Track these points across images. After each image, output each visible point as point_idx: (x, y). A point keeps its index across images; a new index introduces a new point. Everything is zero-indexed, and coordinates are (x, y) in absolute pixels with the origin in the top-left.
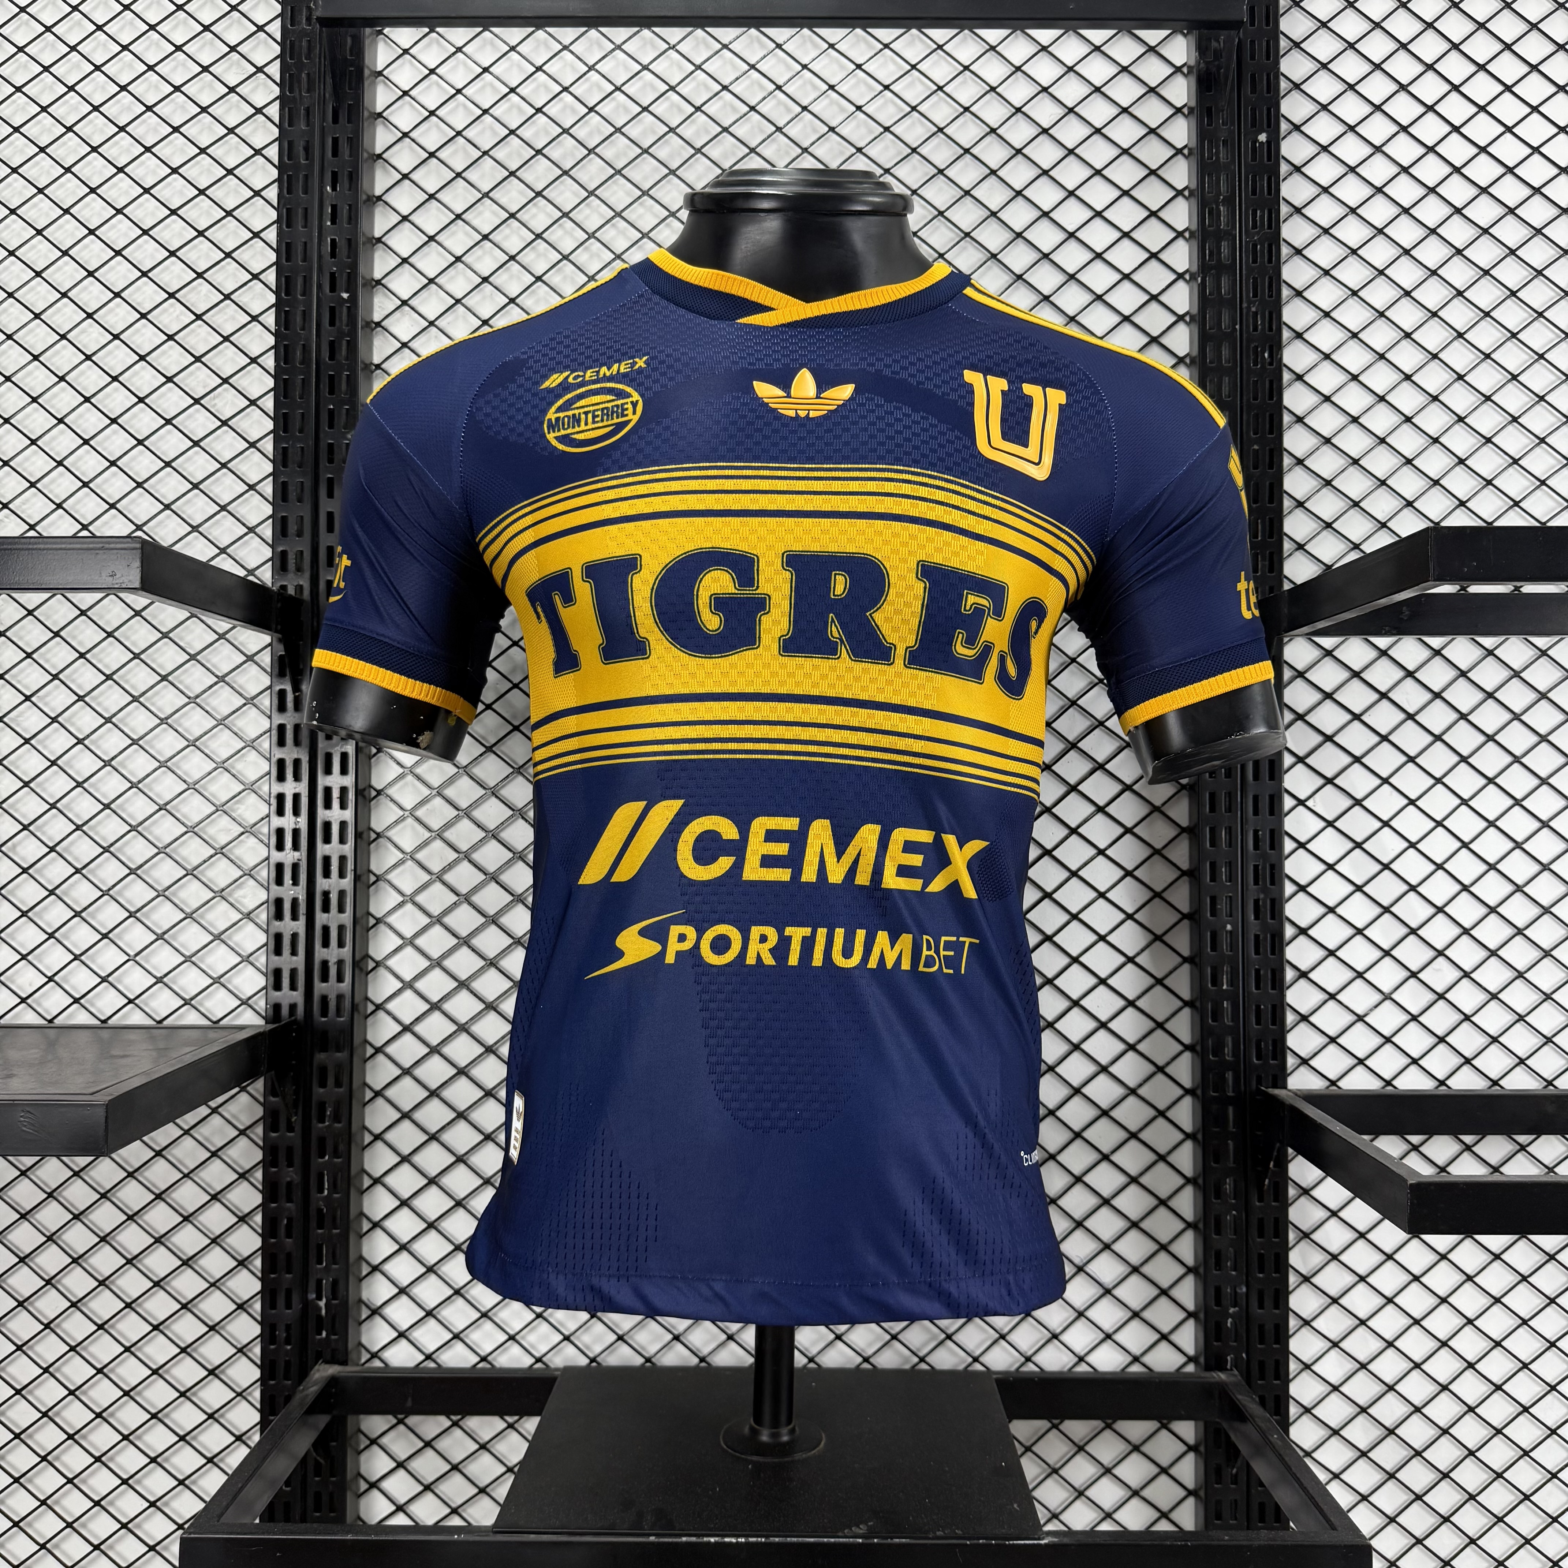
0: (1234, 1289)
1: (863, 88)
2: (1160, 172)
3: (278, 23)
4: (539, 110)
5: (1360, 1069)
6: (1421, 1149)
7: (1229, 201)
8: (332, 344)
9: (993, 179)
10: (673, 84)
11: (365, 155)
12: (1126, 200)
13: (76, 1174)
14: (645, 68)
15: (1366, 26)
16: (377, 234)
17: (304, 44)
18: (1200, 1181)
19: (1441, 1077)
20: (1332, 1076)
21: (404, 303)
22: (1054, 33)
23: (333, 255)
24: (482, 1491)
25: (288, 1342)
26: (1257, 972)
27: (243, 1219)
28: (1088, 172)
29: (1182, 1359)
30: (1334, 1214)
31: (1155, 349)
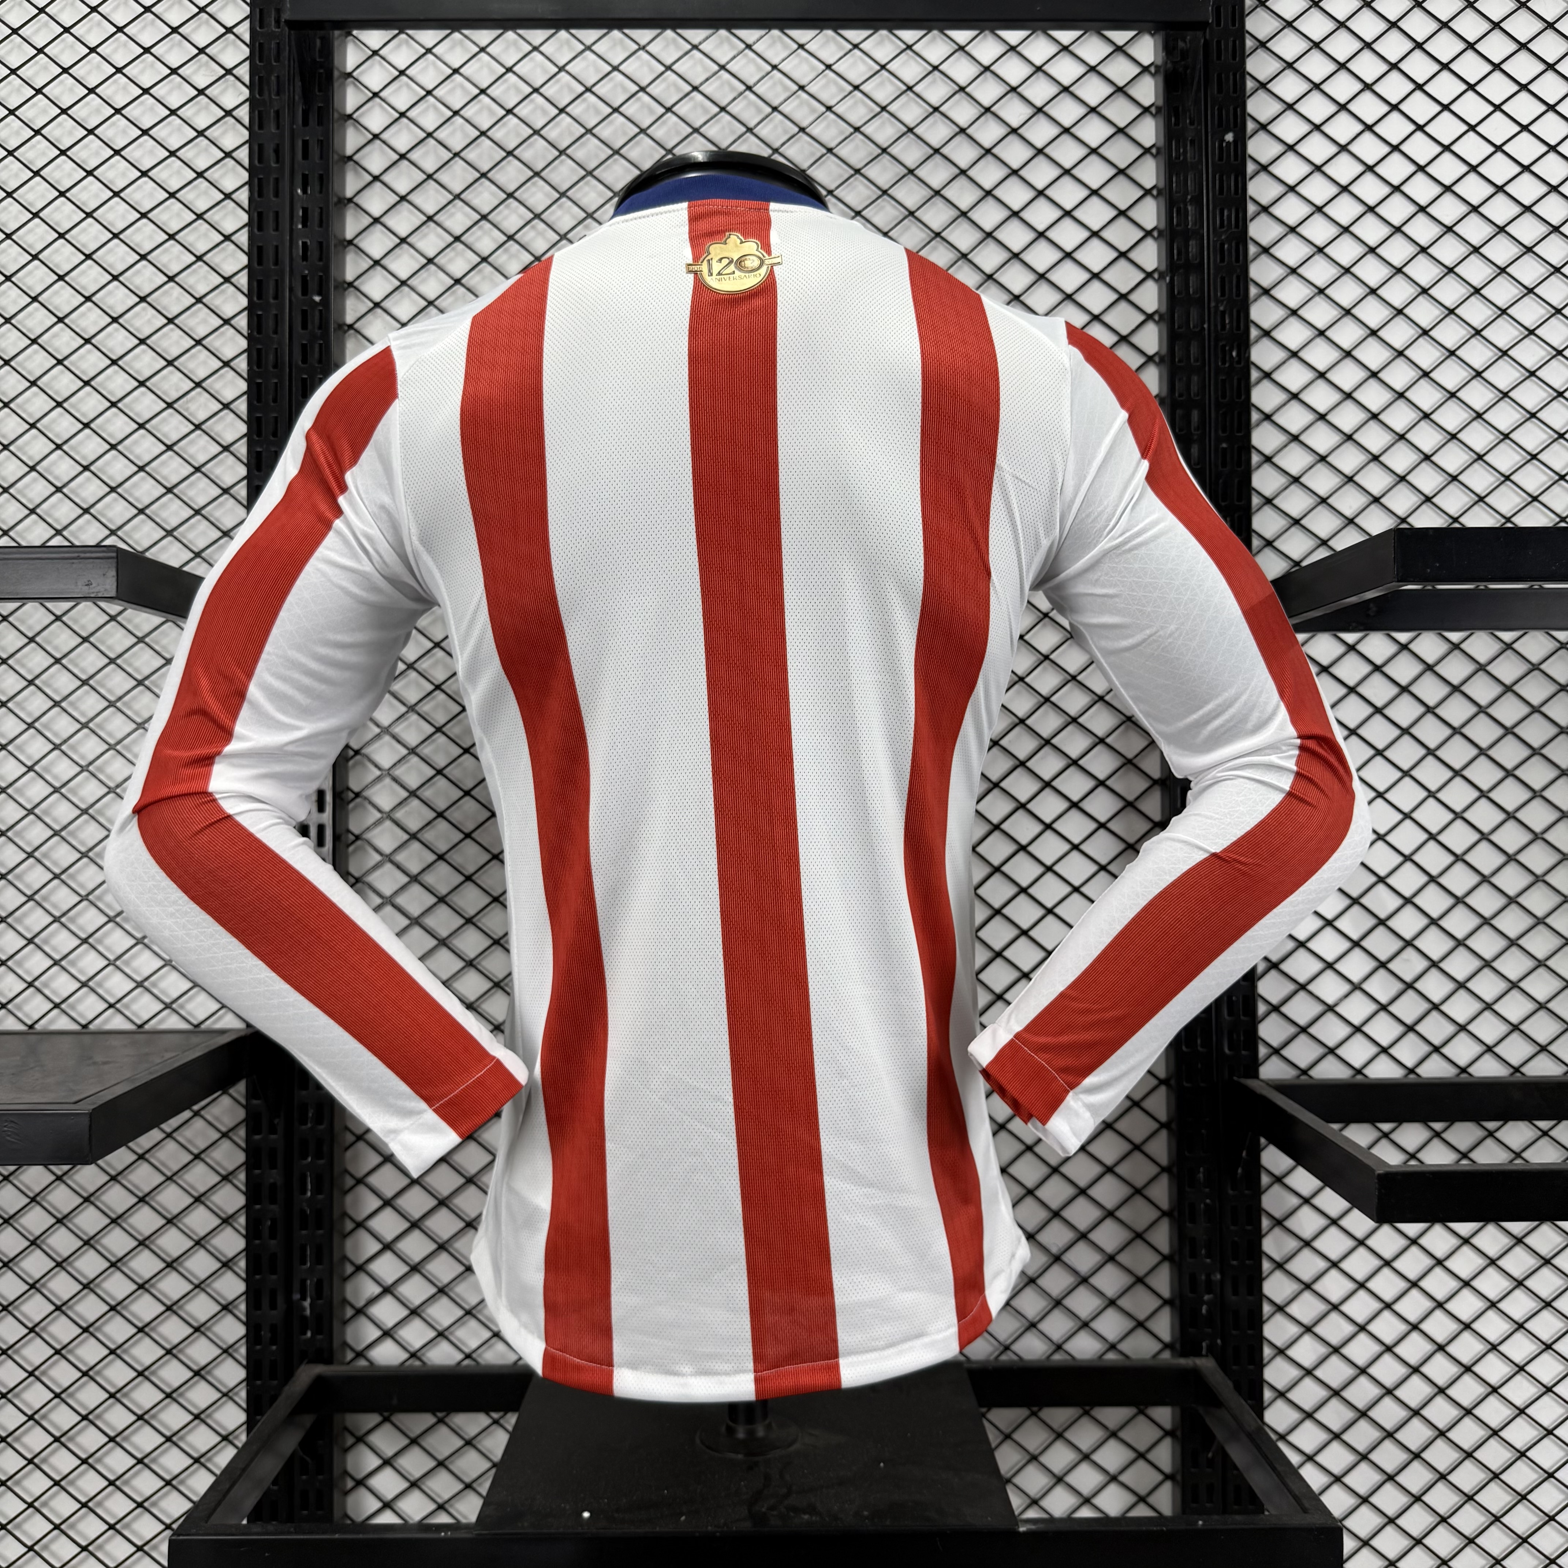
0: (1208, 1276)
1: (833, 89)
2: (1128, 171)
3: (246, 25)
4: (509, 112)
5: (1330, 1058)
6: (1392, 1136)
7: (1197, 200)
8: (304, 347)
9: (962, 179)
10: (644, 83)
11: (336, 157)
12: (1095, 199)
13: (59, 1178)
14: (615, 68)
15: (1330, 26)
16: (349, 235)
17: (273, 45)
18: (1175, 1170)
19: (1410, 1064)
20: (1303, 1065)
21: (377, 305)
22: (1022, 34)
23: (305, 257)
24: (468, 1486)
25: (273, 1342)
27: (227, 1221)
28: (1056, 172)
29: (1158, 1346)
30: (1307, 1201)
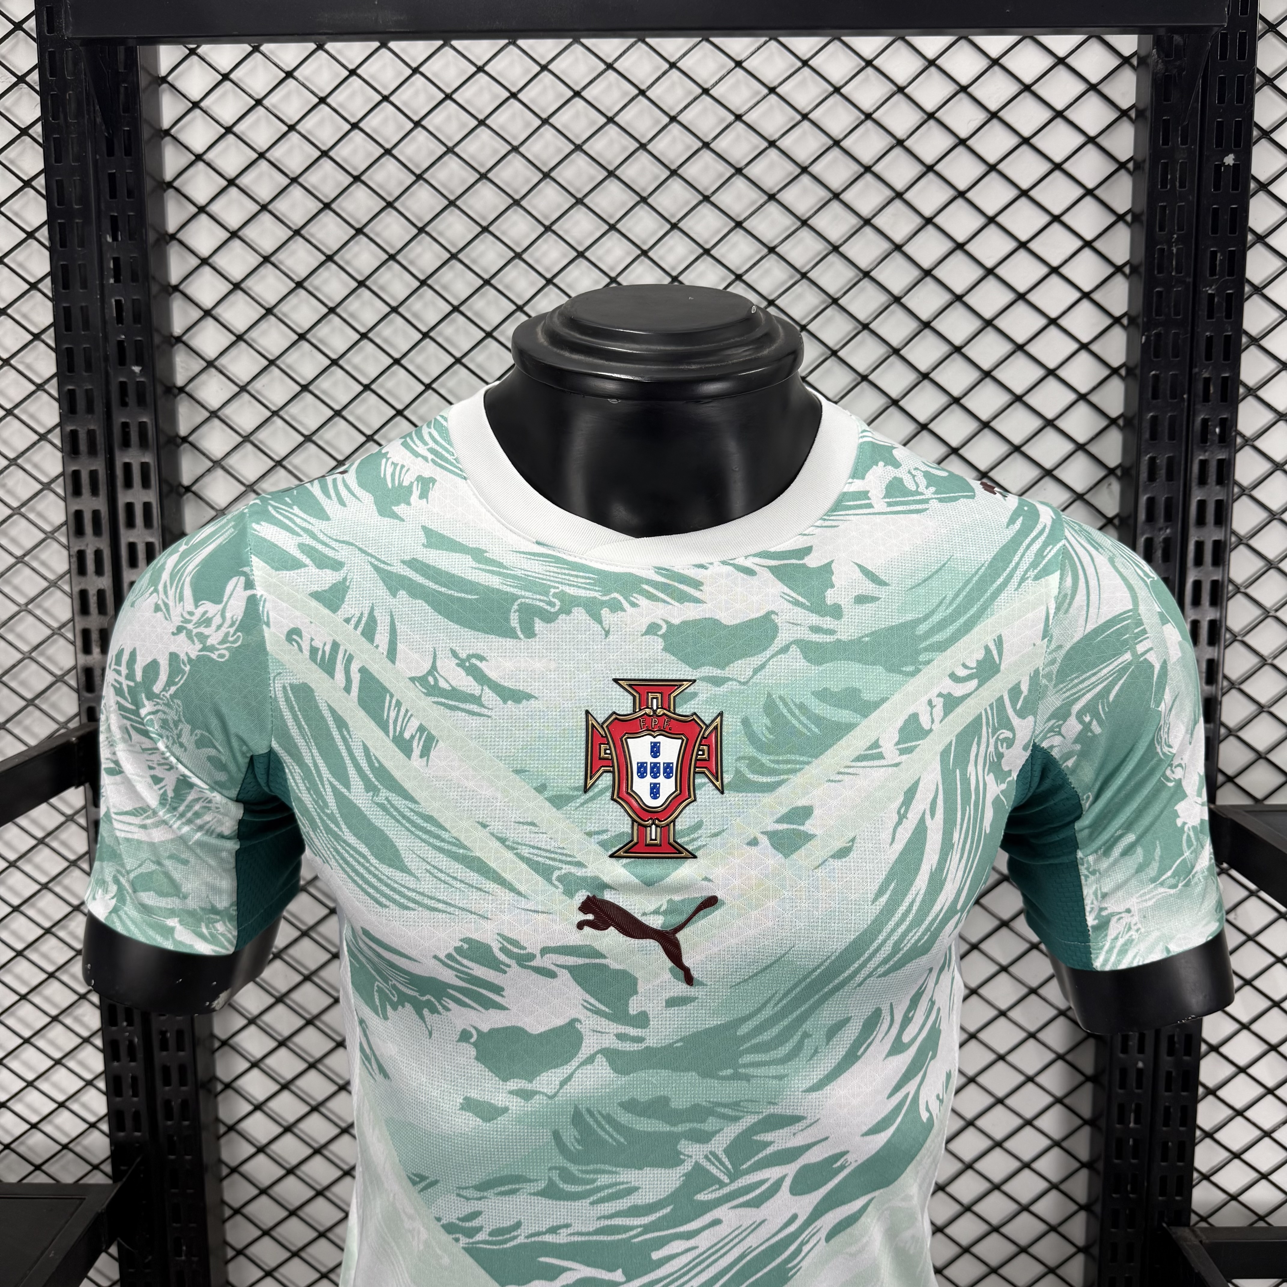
2: (1097, 192)
8: (125, 427)
9: (898, 203)
12: (1056, 227)
14: (480, 69)
16: (173, 281)
17: (66, 55)
21: (210, 364)
23: (120, 319)
26: (1167, 1109)
28: (1012, 193)
31: (1082, 409)
